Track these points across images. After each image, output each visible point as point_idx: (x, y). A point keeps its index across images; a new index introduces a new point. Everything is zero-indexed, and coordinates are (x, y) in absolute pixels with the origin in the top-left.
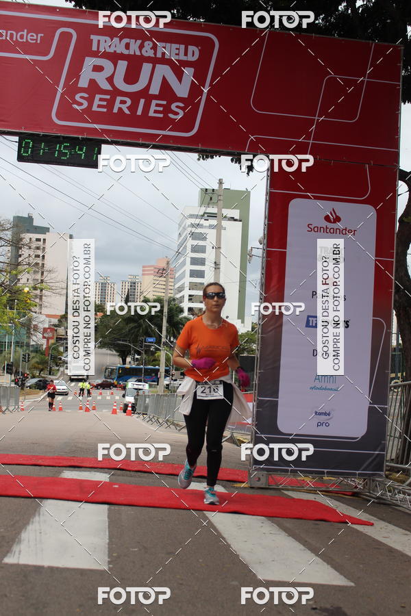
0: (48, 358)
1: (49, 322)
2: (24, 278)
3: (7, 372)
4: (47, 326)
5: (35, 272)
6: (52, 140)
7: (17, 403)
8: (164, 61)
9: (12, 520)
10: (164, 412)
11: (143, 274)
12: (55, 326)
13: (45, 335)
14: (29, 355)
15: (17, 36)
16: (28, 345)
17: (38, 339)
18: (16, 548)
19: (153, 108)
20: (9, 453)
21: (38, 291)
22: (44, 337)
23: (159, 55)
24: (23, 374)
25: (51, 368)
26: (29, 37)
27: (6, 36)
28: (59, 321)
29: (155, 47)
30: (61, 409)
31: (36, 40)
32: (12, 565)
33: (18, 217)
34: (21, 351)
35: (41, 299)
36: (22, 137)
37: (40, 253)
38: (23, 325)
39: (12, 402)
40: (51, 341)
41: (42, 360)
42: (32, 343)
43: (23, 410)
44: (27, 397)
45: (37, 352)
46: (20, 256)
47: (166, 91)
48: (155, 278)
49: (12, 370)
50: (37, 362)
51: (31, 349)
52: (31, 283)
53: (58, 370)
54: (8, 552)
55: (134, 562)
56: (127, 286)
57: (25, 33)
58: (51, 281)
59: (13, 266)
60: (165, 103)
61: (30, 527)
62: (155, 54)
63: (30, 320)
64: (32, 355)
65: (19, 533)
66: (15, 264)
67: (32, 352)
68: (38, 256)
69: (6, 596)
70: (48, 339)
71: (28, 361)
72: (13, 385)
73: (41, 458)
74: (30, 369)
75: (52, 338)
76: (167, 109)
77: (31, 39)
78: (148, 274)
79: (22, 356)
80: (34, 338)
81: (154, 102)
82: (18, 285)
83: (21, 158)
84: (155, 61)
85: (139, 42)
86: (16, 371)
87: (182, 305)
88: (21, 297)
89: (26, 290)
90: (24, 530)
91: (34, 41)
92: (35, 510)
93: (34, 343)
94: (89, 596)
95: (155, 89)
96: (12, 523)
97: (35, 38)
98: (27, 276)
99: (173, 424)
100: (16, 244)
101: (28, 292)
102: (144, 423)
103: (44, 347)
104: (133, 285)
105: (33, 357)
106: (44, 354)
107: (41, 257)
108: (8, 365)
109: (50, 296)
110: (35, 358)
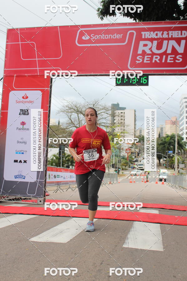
0: (128, 161)
1: (128, 146)
3: (112, 167)
4: (127, 148)
5: (121, 126)
7: (117, 180)
8: (172, 39)
9: (123, 230)
10: (178, 182)
11: (166, 124)
12: (130, 147)
13: (127, 152)
14: (120, 160)
15: (112, 37)
16: (120, 156)
17: (124, 154)
18: (126, 241)
19: (169, 58)
21: (123, 134)
22: (126, 153)
23: (170, 37)
25: (129, 165)
26: (117, 36)
27: (108, 37)
28: (132, 145)
29: (168, 34)
30: (134, 182)
32: (127, 248)
33: (113, 104)
34: (117, 159)
37: (123, 118)
38: (118, 148)
39: (115, 179)
40: (129, 154)
41: (126, 162)
42: (121, 155)
43: (119, 183)
44: (121, 177)
46: (115, 120)
47: (174, 51)
48: (172, 125)
49: (114, 166)
50: (124, 163)
51: (121, 157)
52: (120, 131)
54: (124, 243)
55: (174, 248)
56: (159, 129)
57: (115, 35)
58: (129, 130)
59: (112, 125)
60: (174, 56)
61: (131, 233)
62: (168, 36)
63: (120, 146)
64: (122, 160)
65: (127, 235)
66: (113, 124)
67: (122, 158)
71: (120, 163)
72: (115, 173)
74: (121, 166)
75: (129, 153)
76: (175, 59)
78: (168, 124)
79: (118, 161)
80: (123, 153)
81: (169, 56)
82: (115, 132)
84: (168, 39)
85: (161, 32)
86: (116, 167)
87: (183, 136)
89: (118, 134)
91: (119, 38)
92: (131, 226)
93: (122, 155)
94: (158, 262)
95: (169, 51)
97: (119, 36)
98: (118, 128)
99: (182, 188)
100: (113, 115)
102: (170, 188)
103: (126, 156)
104: (162, 129)
105: (122, 161)
106: (127, 160)
107: (123, 120)
108: (112, 165)
109: (128, 136)
110: (123, 161)
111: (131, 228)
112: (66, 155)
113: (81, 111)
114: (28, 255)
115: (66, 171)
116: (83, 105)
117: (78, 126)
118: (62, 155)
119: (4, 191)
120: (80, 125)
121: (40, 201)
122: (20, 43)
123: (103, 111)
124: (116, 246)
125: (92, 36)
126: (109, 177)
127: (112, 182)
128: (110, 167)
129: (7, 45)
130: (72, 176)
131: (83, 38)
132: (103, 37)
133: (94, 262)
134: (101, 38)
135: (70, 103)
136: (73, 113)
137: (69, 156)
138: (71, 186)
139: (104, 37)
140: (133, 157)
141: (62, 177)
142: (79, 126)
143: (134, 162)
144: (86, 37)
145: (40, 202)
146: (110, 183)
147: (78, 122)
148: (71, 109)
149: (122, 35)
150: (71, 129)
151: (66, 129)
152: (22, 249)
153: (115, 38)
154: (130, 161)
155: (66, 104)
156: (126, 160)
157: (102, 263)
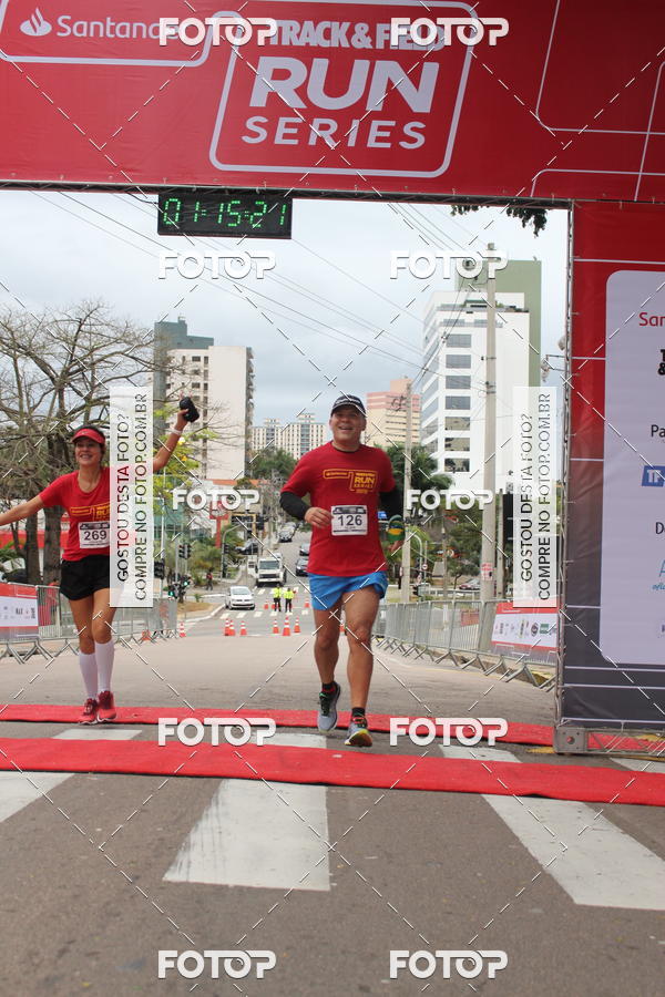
0: (219, 551)
3: (156, 576)
6: (212, 197)
7: (174, 624)
8: (388, 53)
9: (174, 813)
10: (411, 632)
13: (214, 514)
14: (189, 546)
16: (187, 530)
17: (202, 521)
18: (182, 857)
19: (374, 133)
20: (165, 706)
21: (200, 443)
22: (212, 517)
23: (380, 45)
24: (181, 578)
25: (225, 566)
27: (131, 32)
29: (372, 33)
30: (243, 633)
32: (178, 885)
33: (163, 323)
34: (178, 541)
35: (205, 455)
36: (164, 194)
37: (199, 379)
39: (165, 622)
40: (225, 523)
41: (210, 554)
42: (194, 527)
43: (183, 635)
44: (189, 614)
45: (202, 541)
46: (169, 386)
48: (389, 412)
49: (162, 571)
50: (205, 559)
51: (193, 536)
53: (237, 569)
54: (170, 864)
55: (371, 878)
58: (221, 424)
59: (158, 404)
61: (203, 824)
62: (373, 43)
64: (195, 546)
65: (187, 834)
66: (161, 398)
67: (194, 541)
69: (171, 933)
70: (219, 519)
71: (189, 556)
72: (166, 596)
74: (190, 569)
75: (225, 518)
78: (376, 407)
79: (178, 549)
80: (198, 519)
81: (375, 124)
83: (163, 229)
84: (373, 55)
86: (170, 573)
87: (434, 456)
90: (194, 828)
92: (209, 798)
93: (197, 527)
94: (302, 933)
95: (376, 103)
96: (175, 817)
99: (427, 651)
101: (184, 445)
103: (214, 532)
105: (196, 550)
106: (213, 545)
107: (202, 386)
108: (156, 564)
109: (219, 449)
110: (200, 552)
111: (210, 804)
123: (119, 347)
124: (138, 877)
133: (32, 946)
134: (101, 34)
139: (113, 30)
140: (241, 535)
143: (243, 552)
144: (37, 25)
146: (145, 637)
154: (229, 550)
156: (210, 547)
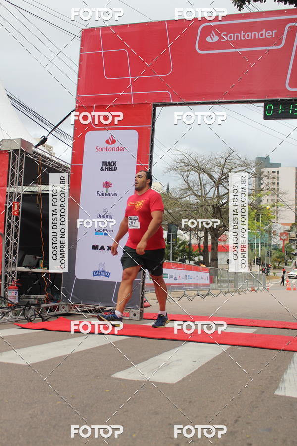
0: (284, 254)
1: (284, 229)
2: (265, 199)
3: (257, 264)
4: (282, 231)
5: (273, 195)
6: (286, 103)
7: (265, 284)
9: (275, 366)
12: (288, 231)
13: (282, 238)
14: (271, 252)
15: (258, 35)
16: (270, 245)
17: (276, 241)
18: (281, 385)
20: (266, 320)
21: (275, 208)
22: (281, 239)
24: (268, 265)
25: (286, 260)
26: (267, 34)
28: (291, 228)
30: (294, 289)
31: (272, 35)
32: (281, 397)
33: (259, 157)
34: (266, 250)
35: (277, 212)
36: (266, 103)
37: (275, 181)
38: (266, 231)
39: (261, 284)
40: (286, 242)
41: (280, 256)
42: (273, 243)
43: (268, 289)
44: (271, 281)
45: (276, 249)
46: (262, 184)
49: (260, 262)
50: (277, 257)
51: (272, 248)
52: (271, 202)
53: (292, 262)
54: (277, 387)
57: (264, 32)
58: (285, 200)
59: (258, 192)
61: (288, 371)
63: (271, 227)
64: (273, 252)
65: (282, 375)
68: (274, 184)
69: (281, 418)
70: (284, 241)
71: (271, 256)
72: (261, 273)
73: (288, 323)
74: (272, 262)
75: (286, 240)
77: (268, 35)
79: (266, 253)
80: (275, 240)
82: (262, 204)
83: (266, 118)
86: (263, 264)
88: (265, 212)
89: (268, 207)
90: (284, 373)
91: (271, 37)
92: (290, 360)
93: (275, 244)
96: (276, 367)
97: (271, 34)
98: (268, 197)
100: (259, 176)
101: (269, 209)
103: (281, 246)
105: (274, 254)
106: (281, 251)
107: (276, 184)
108: (257, 259)
109: (285, 210)
110: (276, 254)
111: (290, 363)
112: (180, 242)
113: (204, 168)
114: (109, 401)
115: (179, 267)
116: (208, 159)
117: (200, 194)
118: (173, 241)
119: (75, 297)
120: (203, 192)
121: (135, 315)
122: (102, 51)
123: (242, 168)
124: (263, 392)
125: (224, 35)
126: (251, 280)
127: (256, 289)
128: (252, 264)
129: (81, 56)
130: (189, 276)
131: (209, 39)
132: (242, 36)
133: (223, 417)
134: (239, 39)
135: (186, 155)
136: (192, 173)
137: (184, 243)
138: (186, 293)
139: (244, 36)
140: (293, 247)
141: (172, 276)
142: (202, 194)
143: (294, 255)
144: (213, 37)
145: (133, 316)
146: (253, 290)
147: (200, 187)
148: (188, 165)
149: (276, 31)
150: (187, 198)
151: (180, 198)
152: (100, 390)
153: (264, 37)
154: (288, 254)
155: (180, 157)
156: (280, 253)
157: (236, 421)
